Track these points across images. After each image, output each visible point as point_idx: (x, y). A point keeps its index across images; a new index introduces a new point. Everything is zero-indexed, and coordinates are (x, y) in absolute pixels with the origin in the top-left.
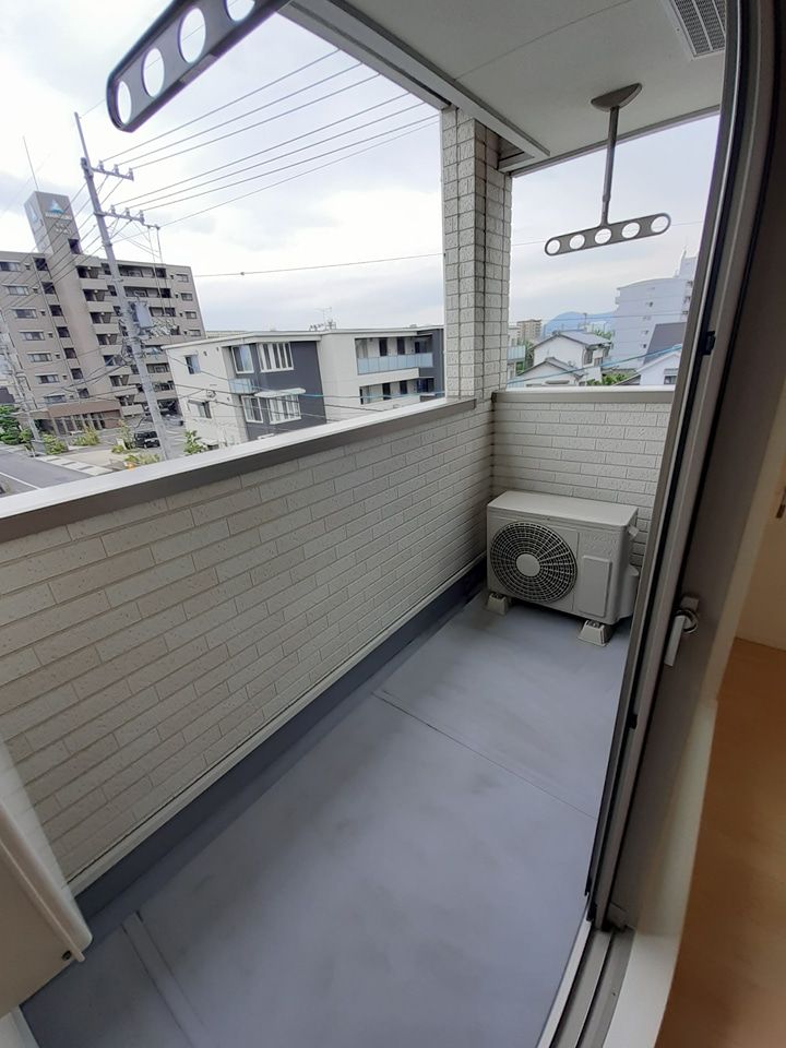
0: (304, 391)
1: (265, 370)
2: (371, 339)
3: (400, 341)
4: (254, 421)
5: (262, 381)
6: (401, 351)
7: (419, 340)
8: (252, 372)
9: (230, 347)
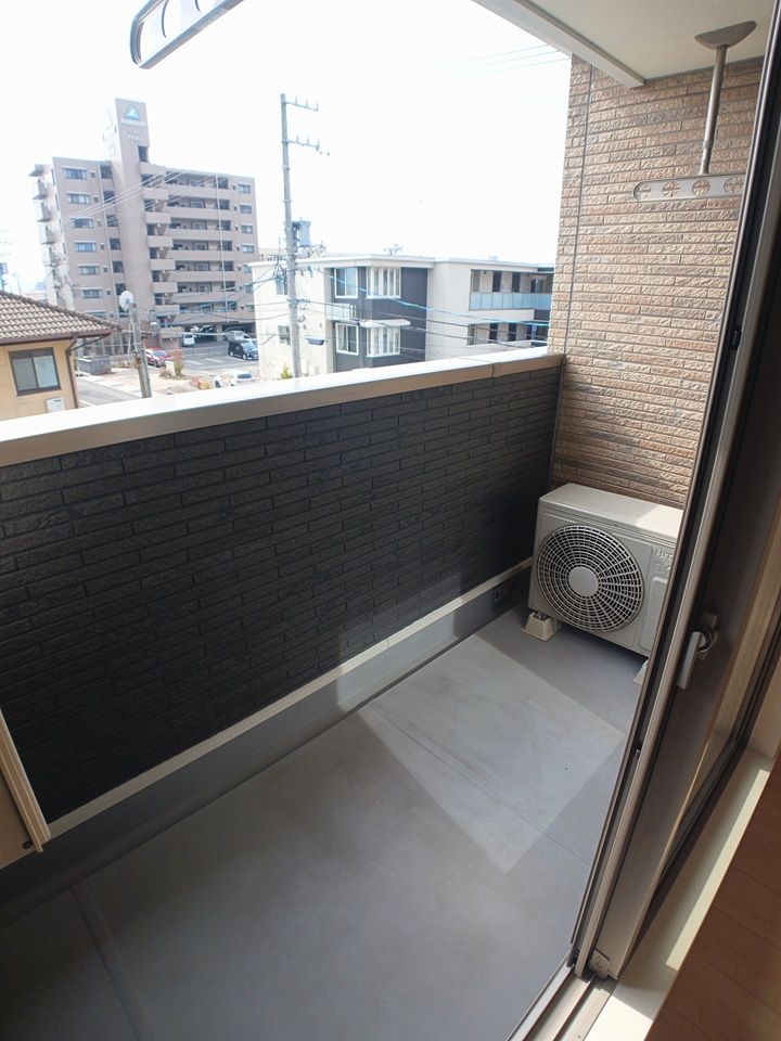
0: (408, 323)
1: (370, 297)
2: (485, 272)
3: (516, 277)
4: (347, 352)
5: (365, 308)
6: (515, 288)
7: (534, 277)
8: (356, 297)
9: (332, 269)
